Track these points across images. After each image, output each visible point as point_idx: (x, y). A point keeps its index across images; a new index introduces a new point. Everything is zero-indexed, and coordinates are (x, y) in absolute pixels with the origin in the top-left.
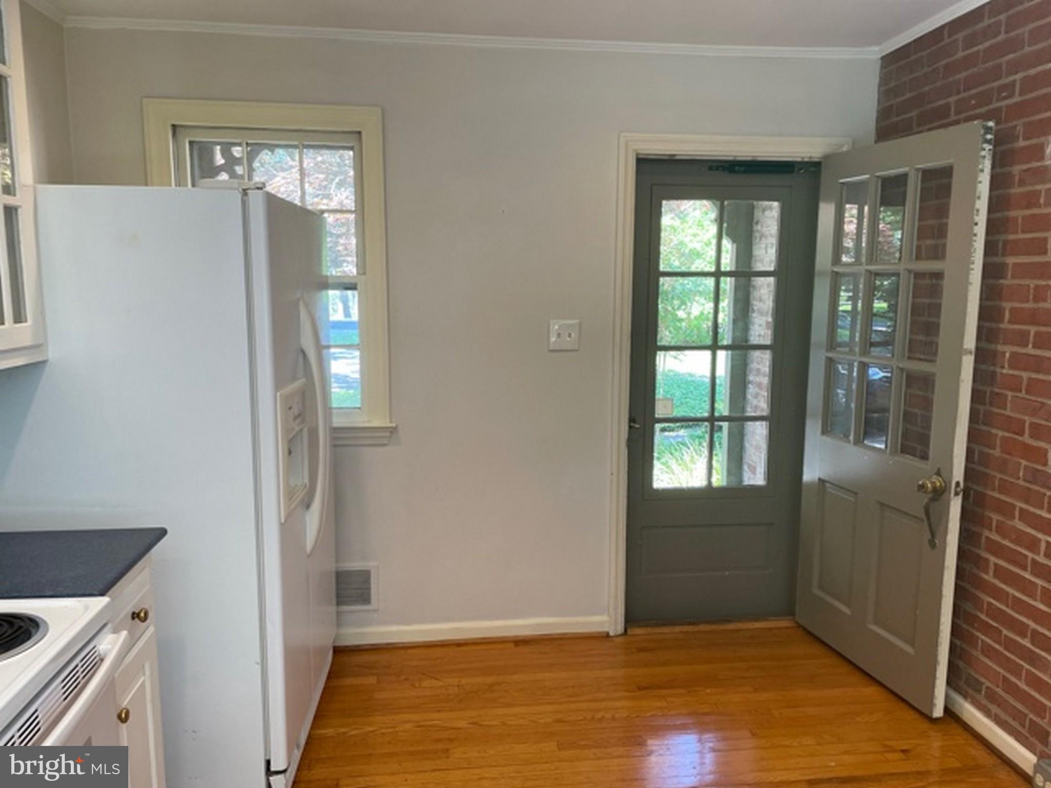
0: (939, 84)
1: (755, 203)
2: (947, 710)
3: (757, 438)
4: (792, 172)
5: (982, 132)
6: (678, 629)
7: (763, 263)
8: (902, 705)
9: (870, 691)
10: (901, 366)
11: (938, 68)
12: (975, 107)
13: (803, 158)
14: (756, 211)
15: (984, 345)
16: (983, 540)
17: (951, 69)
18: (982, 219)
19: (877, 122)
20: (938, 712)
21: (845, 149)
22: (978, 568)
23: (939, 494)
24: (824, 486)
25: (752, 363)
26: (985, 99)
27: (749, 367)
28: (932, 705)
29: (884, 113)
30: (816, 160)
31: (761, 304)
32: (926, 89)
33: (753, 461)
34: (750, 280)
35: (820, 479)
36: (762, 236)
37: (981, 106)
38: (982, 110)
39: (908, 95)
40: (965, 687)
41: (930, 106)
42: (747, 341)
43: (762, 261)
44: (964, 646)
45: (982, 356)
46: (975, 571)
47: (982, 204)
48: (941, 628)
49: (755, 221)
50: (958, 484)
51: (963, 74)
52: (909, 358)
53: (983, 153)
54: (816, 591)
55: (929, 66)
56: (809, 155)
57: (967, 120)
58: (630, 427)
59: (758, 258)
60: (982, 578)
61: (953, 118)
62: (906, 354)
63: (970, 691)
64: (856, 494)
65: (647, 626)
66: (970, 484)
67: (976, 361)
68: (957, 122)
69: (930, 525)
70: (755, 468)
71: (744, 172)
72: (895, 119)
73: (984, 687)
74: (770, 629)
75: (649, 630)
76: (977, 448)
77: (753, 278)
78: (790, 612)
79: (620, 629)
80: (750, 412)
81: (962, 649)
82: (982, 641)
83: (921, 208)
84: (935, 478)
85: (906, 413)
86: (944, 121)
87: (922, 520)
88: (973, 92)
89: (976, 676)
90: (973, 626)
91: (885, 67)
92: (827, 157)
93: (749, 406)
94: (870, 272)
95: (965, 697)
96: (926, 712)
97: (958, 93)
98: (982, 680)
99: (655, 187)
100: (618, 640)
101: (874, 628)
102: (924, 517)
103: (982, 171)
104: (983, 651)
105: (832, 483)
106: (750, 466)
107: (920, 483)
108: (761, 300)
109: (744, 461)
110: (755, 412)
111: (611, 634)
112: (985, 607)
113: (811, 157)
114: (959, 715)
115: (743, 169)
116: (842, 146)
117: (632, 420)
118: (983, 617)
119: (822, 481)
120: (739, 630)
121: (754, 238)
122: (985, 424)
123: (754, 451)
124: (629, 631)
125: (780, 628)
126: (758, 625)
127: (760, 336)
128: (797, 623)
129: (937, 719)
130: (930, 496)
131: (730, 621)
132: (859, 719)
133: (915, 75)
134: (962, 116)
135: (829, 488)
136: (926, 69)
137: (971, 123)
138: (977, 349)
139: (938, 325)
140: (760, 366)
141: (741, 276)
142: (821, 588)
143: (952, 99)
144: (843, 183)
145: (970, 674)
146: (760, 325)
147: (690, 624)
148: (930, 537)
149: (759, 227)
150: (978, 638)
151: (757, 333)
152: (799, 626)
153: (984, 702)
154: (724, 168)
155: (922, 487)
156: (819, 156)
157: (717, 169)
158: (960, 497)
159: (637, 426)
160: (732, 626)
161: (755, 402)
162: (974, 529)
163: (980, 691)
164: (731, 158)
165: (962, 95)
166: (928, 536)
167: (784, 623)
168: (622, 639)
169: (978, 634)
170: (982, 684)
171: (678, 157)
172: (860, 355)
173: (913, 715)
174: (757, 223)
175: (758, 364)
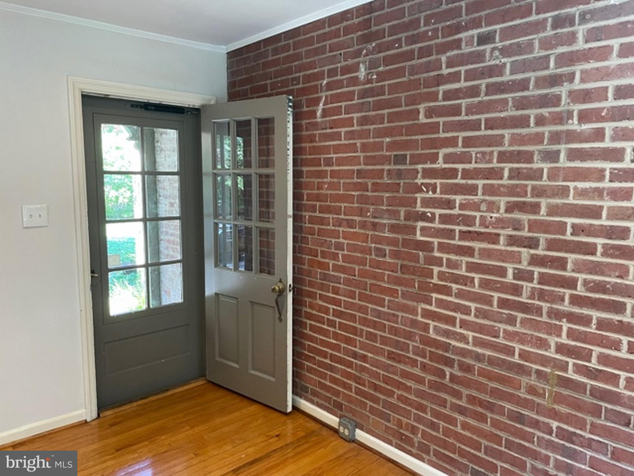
0: (260, 72)
1: (155, 129)
2: (294, 407)
3: (170, 273)
4: (183, 113)
5: (288, 101)
6: (135, 404)
7: (164, 167)
8: (271, 410)
9: (254, 408)
10: (256, 225)
11: (259, 63)
12: (280, 88)
13: (189, 105)
14: (156, 135)
15: (296, 212)
16: (303, 313)
17: (267, 65)
18: (290, 147)
19: (228, 89)
20: (290, 409)
21: (212, 102)
22: (301, 327)
23: (281, 293)
24: (218, 298)
25: (162, 228)
26: (285, 83)
27: (160, 231)
28: (286, 406)
29: (231, 85)
30: (197, 107)
31: (165, 192)
32: (254, 74)
33: (167, 288)
34: (156, 177)
35: (216, 293)
36: (161, 150)
37: (283, 87)
38: (285, 89)
39: (244, 76)
40: (300, 392)
41: (257, 84)
42: (157, 214)
43: (163, 165)
44: (298, 370)
45: (296, 218)
46: (300, 329)
47: (290, 139)
48: (288, 363)
49: (156, 140)
50: (290, 285)
51: (273, 69)
52: (260, 221)
53: (289, 113)
54: (218, 359)
55: (254, 62)
56: (193, 104)
57: (278, 94)
58: (92, 277)
59: (160, 164)
60: (304, 332)
61: (269, 92)
62: (258, 219)
63: (303, 393)
64: (237, 298)
65: (113, 408)
66: (295, 285)
67: (294, 221)
68: (272, 95)
69: (279, 310)
70: (170, 292)
71: (155, 110)
72: (238, 89)
73: (310, 389)
74: (193, 388)
75: (117, 410)
76: (296, 266)
77: (158, 176)
78: (202, 375)
79: (95, 415)
80: (164, 259)
81: (297, 372)
82: (307, 365)
83: (259, 139)
84: (279, 284)
85: (261, 251)
86: (265, 93)
87: (274, 307)
88: (279, 79)
89: (306, 384)
90: (301, 359)
91: (230, 59)
92: (204, 106)
93: (162, 255)
94: (235, 174)
95: (301, 397)
96: (283, 410)
97: (271, 79)
98: (308, 385)
99: (95, 115)
100: (94, 423)
101: (253, 372)
102: (275, 305)
103: (289, 122)
104: (307, 371)
105: (223, 295)
106: (166, 292)
107: (273, 287)
108: (164, 189)
109: (161, 289)
110: (167, 258)
111: (88, 420)
112: (307, 347)
113: (194, 105)
114: (299, 407)
115: (153, 108)
116: (211, 100)
117: (92, 272)
118: (306, 352)
119: (217, 294)
120: (175, 394)
121: (156, 151)
122: (299, 253)
123: (168, 281)
124: (101, 416)
125: (199, 386)
126: (186, 388)
127: (166, 211)
128: (208, 380)
129: (290, 413)
130: (277, 294)
131: (167, 390)
132: (251, 426)
133: (247, 66)
134: (275, 91)
135: (222, 298)
136: (253, 64)
137: (281, 96)
138: (294, 214)
139: (274, 202)
140: (168, 230)
141: (150, 175)
142: (220, 356)
143: (268, 82)
144: (214, 123)
145: (302, 384)
146: (166, 205)
147: (142, 399)
148: (279, 316)
149: (159, 144)
150: (304, 364)
151: (164, 210)
152: (210, 382)
153: (311, 397)
154: (141, 107)
155: (274, 289)
156: (199, 105)
157: (137, 106)
158: (292, 292)
159: (96, 275)
160: (169, 393)
161: (166, 252)
162: (298, 308)
163: (307, 392)
164: (146, 101)
165: (273, 80)
166: (277, 315)
167: (200, 382)
168: (97, 421)
169: (304, 362)
170: (308, 388)
171: (110, 97)
172: (234, 221)
173: (276, 414)
174: (157, 142)
175: (166, 228)
